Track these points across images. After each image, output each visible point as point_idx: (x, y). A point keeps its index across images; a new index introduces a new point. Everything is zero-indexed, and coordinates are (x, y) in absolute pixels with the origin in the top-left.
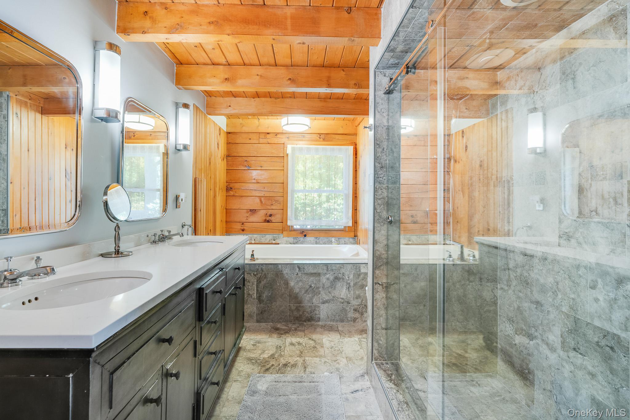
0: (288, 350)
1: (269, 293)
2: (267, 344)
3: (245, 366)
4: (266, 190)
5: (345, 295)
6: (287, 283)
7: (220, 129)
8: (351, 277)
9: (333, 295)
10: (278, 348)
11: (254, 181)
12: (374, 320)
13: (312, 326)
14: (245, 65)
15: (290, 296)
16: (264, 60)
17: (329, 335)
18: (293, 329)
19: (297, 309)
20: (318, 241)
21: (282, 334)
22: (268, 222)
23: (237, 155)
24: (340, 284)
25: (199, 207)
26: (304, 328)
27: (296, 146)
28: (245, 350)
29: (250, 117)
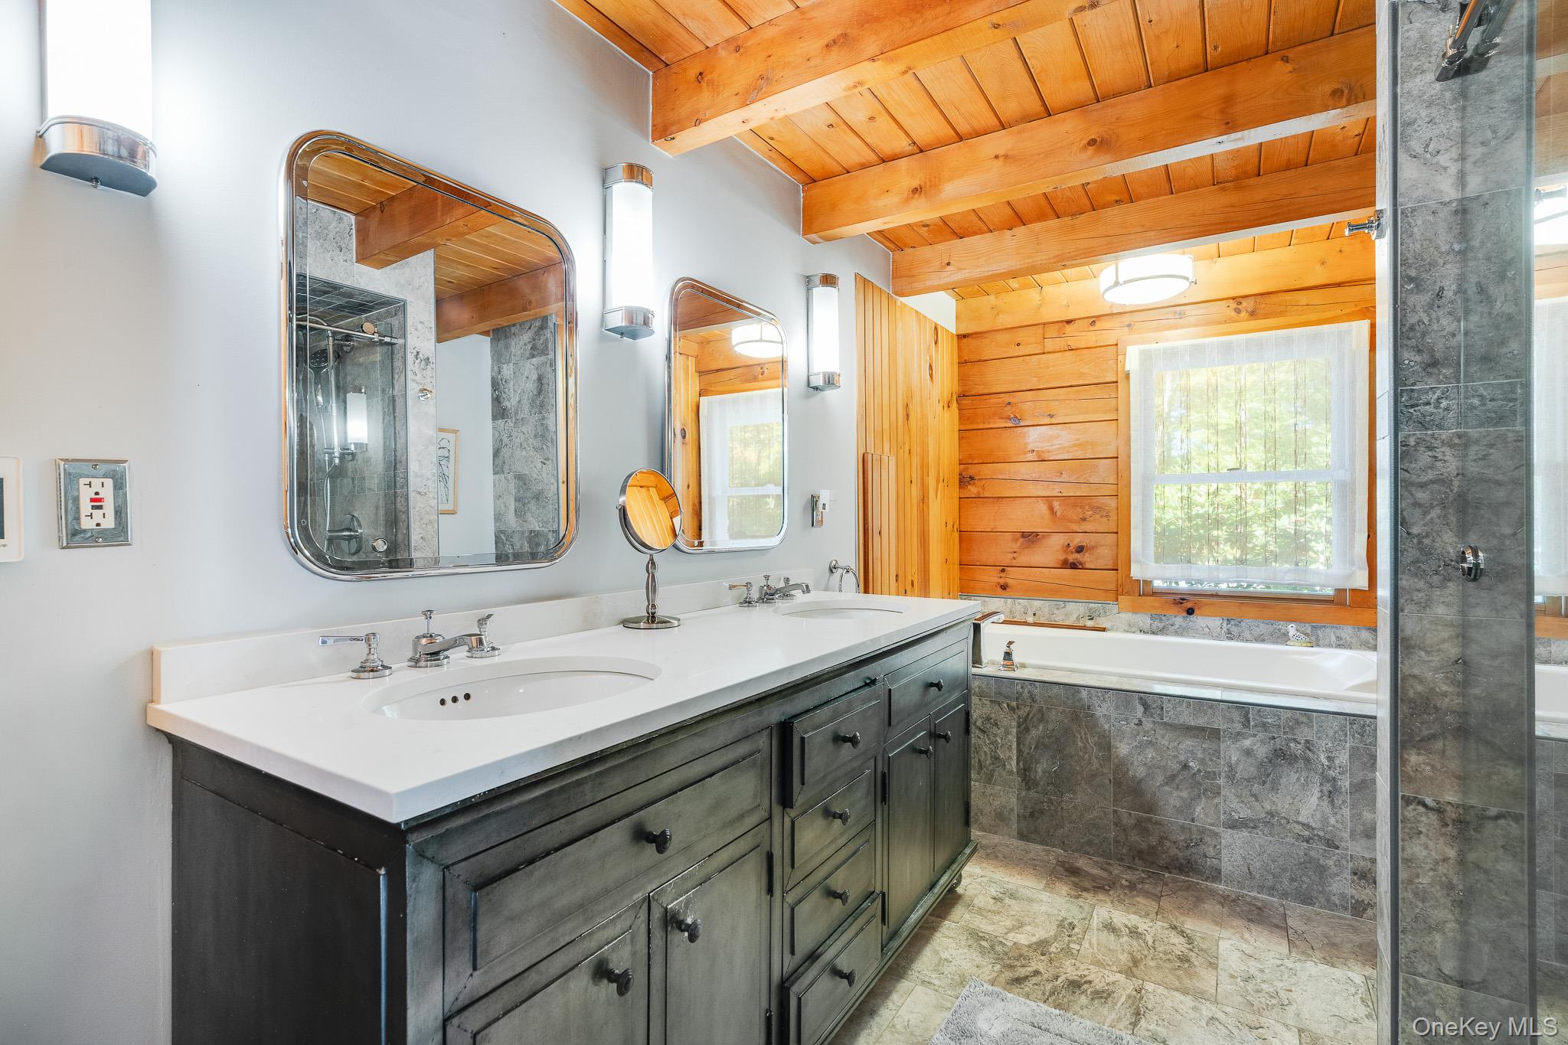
0: (1094, 941)
1: (1053, 763)
2: (1036, 907)
3: (960, 951)
4: (1065, 477)
5: (1318, 816)
6: (1106, 746)
7: (936, 328)
8: (1343, 758)
9: (1268, 807)
10: (1066, 927)
11: (1030, 457)
12: (1401, 936)
13: (1188, 888)
14: (961, 138)
15: (1117, 783)
16: (1009, 109)
17: (1247, 936)
18: (1124, 882)
19: (1141, 826)
20: (1235, 630)
21: (1086, 890)
22: (1074, 566)
23: (986, 392)
24: (1294, 777)
25: (875, 524)
26: (1159, 889)
27: (1154, 346)
28: (969, 905)
29: (1014, 283)
